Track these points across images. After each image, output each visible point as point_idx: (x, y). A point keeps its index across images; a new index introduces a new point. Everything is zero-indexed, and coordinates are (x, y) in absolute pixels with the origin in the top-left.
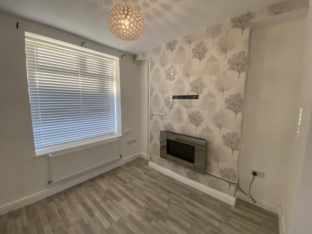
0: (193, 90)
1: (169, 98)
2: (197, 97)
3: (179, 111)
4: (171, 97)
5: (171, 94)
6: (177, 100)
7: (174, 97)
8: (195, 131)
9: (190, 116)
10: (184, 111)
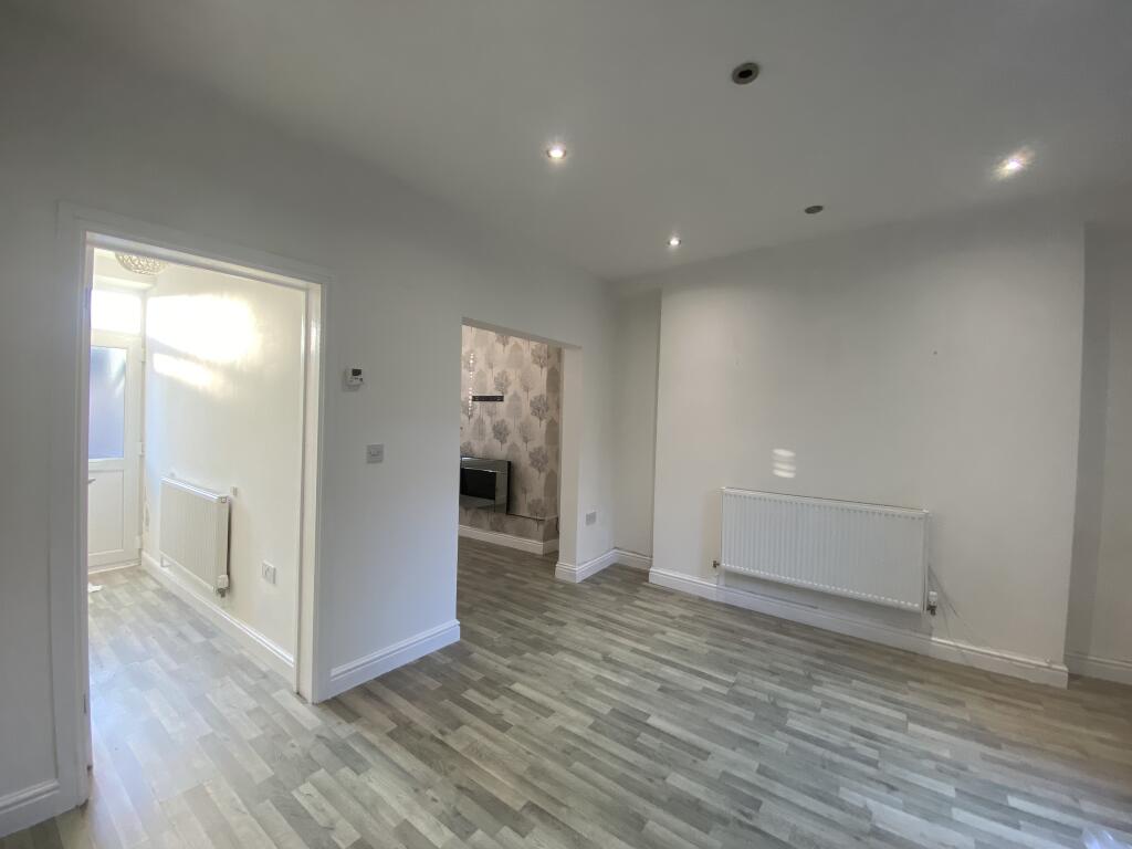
0: (497, 389)
1: (468, 399)
2: (501, 399)
3: (480, 421)
4: (471, 398)
5: (471, 393)
6: (477, 403)
7: (474, 399)
8: (501, 452)
9: (494, 428)
10: (487, 420)
